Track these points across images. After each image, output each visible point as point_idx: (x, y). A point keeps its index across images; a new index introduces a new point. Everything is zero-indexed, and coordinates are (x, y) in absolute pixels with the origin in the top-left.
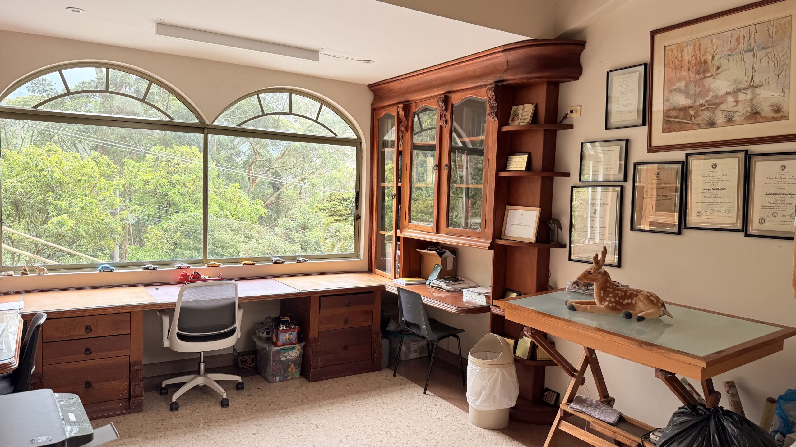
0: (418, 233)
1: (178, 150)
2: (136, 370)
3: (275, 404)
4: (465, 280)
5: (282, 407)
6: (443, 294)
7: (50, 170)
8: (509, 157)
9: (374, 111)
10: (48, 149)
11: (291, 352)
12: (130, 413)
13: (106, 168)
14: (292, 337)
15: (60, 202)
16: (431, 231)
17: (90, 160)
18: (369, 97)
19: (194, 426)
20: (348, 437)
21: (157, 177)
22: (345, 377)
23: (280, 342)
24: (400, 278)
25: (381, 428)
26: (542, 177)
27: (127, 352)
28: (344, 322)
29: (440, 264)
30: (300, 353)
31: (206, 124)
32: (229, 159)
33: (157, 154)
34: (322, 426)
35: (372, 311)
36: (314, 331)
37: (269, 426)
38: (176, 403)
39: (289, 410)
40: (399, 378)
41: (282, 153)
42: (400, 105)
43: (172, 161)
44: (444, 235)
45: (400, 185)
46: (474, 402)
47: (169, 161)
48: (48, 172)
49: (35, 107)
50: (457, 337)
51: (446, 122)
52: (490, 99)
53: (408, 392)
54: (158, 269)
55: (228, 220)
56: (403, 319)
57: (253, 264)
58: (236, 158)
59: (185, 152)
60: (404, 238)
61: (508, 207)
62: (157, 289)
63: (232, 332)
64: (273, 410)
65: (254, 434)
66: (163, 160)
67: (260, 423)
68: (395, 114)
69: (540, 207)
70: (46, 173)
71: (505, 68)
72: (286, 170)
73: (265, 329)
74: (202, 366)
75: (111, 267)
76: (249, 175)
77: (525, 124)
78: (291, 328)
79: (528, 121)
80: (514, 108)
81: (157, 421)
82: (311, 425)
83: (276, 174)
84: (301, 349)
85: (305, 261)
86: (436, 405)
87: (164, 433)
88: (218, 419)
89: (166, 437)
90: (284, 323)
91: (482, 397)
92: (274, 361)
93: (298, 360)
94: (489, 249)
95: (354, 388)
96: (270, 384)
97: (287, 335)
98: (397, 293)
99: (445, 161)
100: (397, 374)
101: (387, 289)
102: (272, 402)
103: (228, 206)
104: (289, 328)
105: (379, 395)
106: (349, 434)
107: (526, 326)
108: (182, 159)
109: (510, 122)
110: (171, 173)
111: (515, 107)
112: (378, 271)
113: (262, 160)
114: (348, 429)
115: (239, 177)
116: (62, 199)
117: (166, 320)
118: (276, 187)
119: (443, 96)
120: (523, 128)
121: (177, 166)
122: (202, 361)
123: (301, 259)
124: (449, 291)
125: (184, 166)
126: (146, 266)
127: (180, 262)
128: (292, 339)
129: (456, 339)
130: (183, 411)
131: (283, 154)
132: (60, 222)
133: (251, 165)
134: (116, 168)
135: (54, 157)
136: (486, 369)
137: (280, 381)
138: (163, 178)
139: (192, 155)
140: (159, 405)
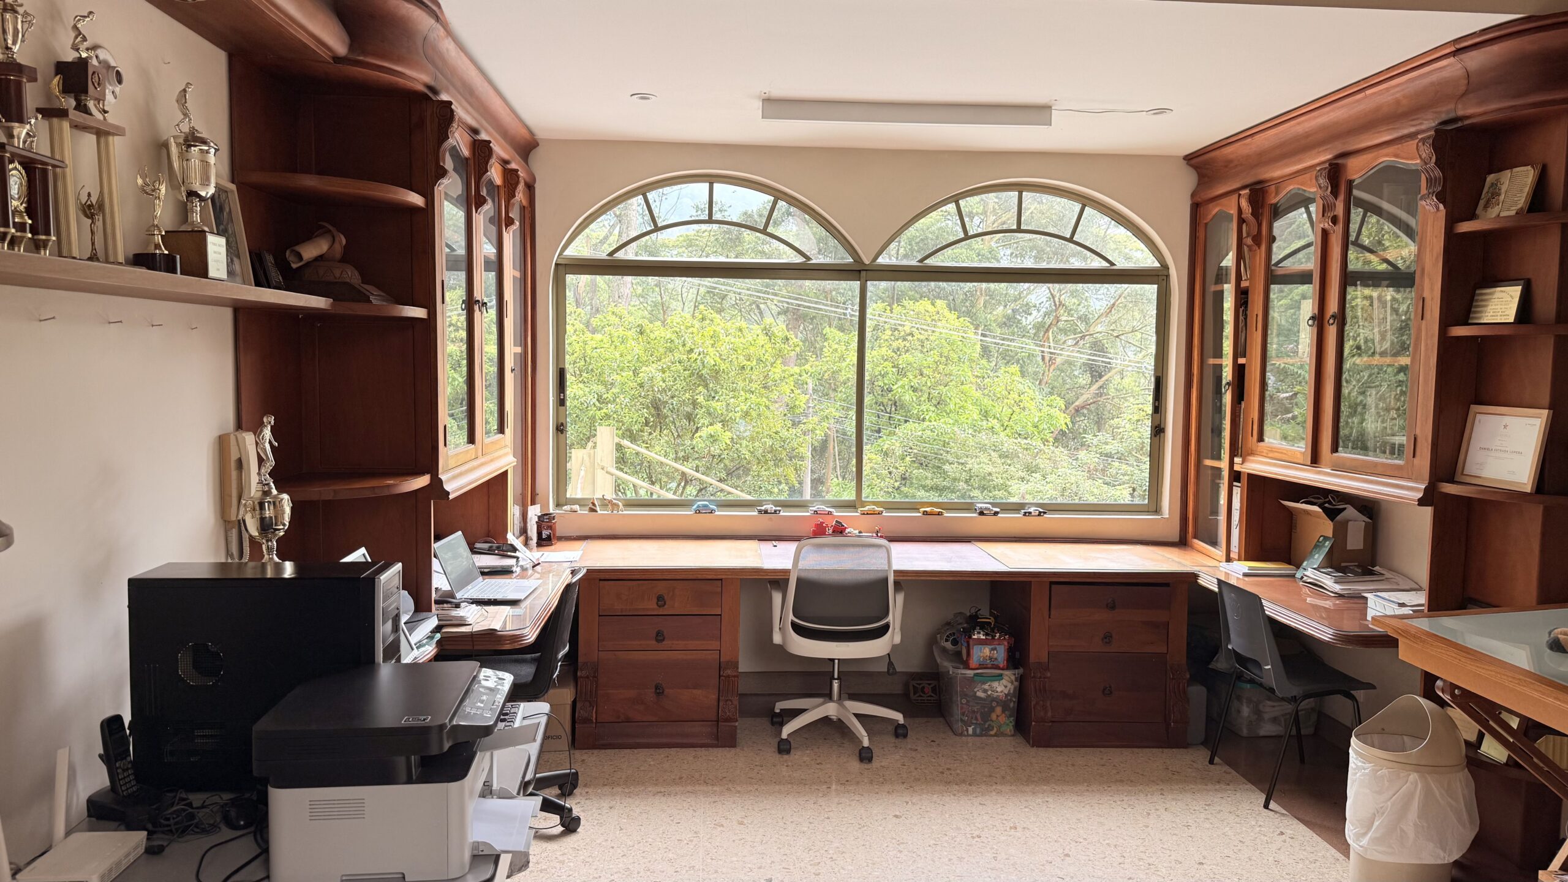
0: (1275, 465)
1: (912, 308)
2: (728, 676)
3: (953, 772)
4: (1388, 575)
5: (964, 781)
6: (1326, 600)
7: (702, 350)
8: (1478, 292)
9: (1196, 208)
10: (701, 316)
11: (995, 684)
12: (717, 746)
13: (783, 346)
14: (995, 656)
15: (714, 404)
16: (1302, 462)
17: (759, 332)
18: (1187, 180)
19: (805, 784)
20: (1067, 858)
21: (875, 359)
22: (1102, 749)
23: (975, 660)
24: (1239, 559)
25: (1142, 855)
26: (1556, 336)
27: (715, 645)
28: (1103, 640)
29: (1331, 536)
30: (1015, 688)
31: (863, 263)
32: (1009, 322)
33: (876, 317)
34: (1024, 828)
35: (1167, 625)
36: (1038, 650)
37: (928, 809)
38: (786, 741)
39: (974, 788)
40: (1219, 769)
41: (1112, 301)
42: (1242, 192)
43: (900, 328)
44: (1329, 470)
45: (1241, 361)
46: (1358, 839)
47: (896, 329)
48: (700, 354)
49: (611, 254)
50: (1353, 698)
51: (1334, 220)
52: (1426, 164)
53: (1229, 799)
54: (782, 513)
55: (995, 436)
56: (1230, 647)
57: (939, 514)
58: (1024, 319)
59: (923, 312)
60: (1249, 474)
61: (1474, 408)
62: (775, 546)
63: (884, 630)
64: (946, 782)
65: (896, 816)
66: (886, 327)
67: (914, 801)
68: (1234, 211)
69: (1549, 409)
70: (696, 356)
71: (1463, 88)
72: (1117, 337)
73: (950, 634)
74: (836, 685)
75: (711, 506)
76: (1043, 352)
77: (1513, 213)
78: (993, 637)
79: (1519, 206)
80: (1491, 178)
81: (752, 767)
82: (1004, 822)
83: (1098, 347)
84: (1016, 680)
85: (1040, 514)
86: (1282, 833)
87: (756, 787)
88: (847, 781)
89: (757, 794)
90: (983, 626)
91: (1373, 830)
92: (965, 695)
93: (1011, 700)
94: (1419, 505)
95: (1114, 772)
96: (958, 738)
97: (986, 651)
98: (1216, 590)
99: (1333, 307)
100: (1217, 760)
101: (1201, 581)
102: (949, 769)
103: (998, 409)
104: (990, 638)
105: (1162, 794)
106: (1070, 853)
107: (1442, 679)
108: (918, 326)
109: (1479, 211)
110: (898, 350)
111: (1492, 176)
112: (1198, 543)
113: (1070, 318)
114: (1074, 843)
115: (1023, 354)
116: (717, 398)
117: (777, 597)
118: (1096, 373)
119: (1327, 165)
120: (1508, 224)
121: (910, 338)
122: (836, 676)
123: (1032, 510)
124: (1340, 596)
125: (921, 337)
126: (763, 508)
127: (819, 503)
128: (996, 659)
129: (1349, 702)
130: (797, 757)
131: (1114, 304)
132: (712, 436)
133: (1047, 331)
134: (798, 345)
135: (709, 331)
136: (1385, 771)
137: (975, 734)
138: (886, 360)
139: (936, 317)
140: (763, 741)
